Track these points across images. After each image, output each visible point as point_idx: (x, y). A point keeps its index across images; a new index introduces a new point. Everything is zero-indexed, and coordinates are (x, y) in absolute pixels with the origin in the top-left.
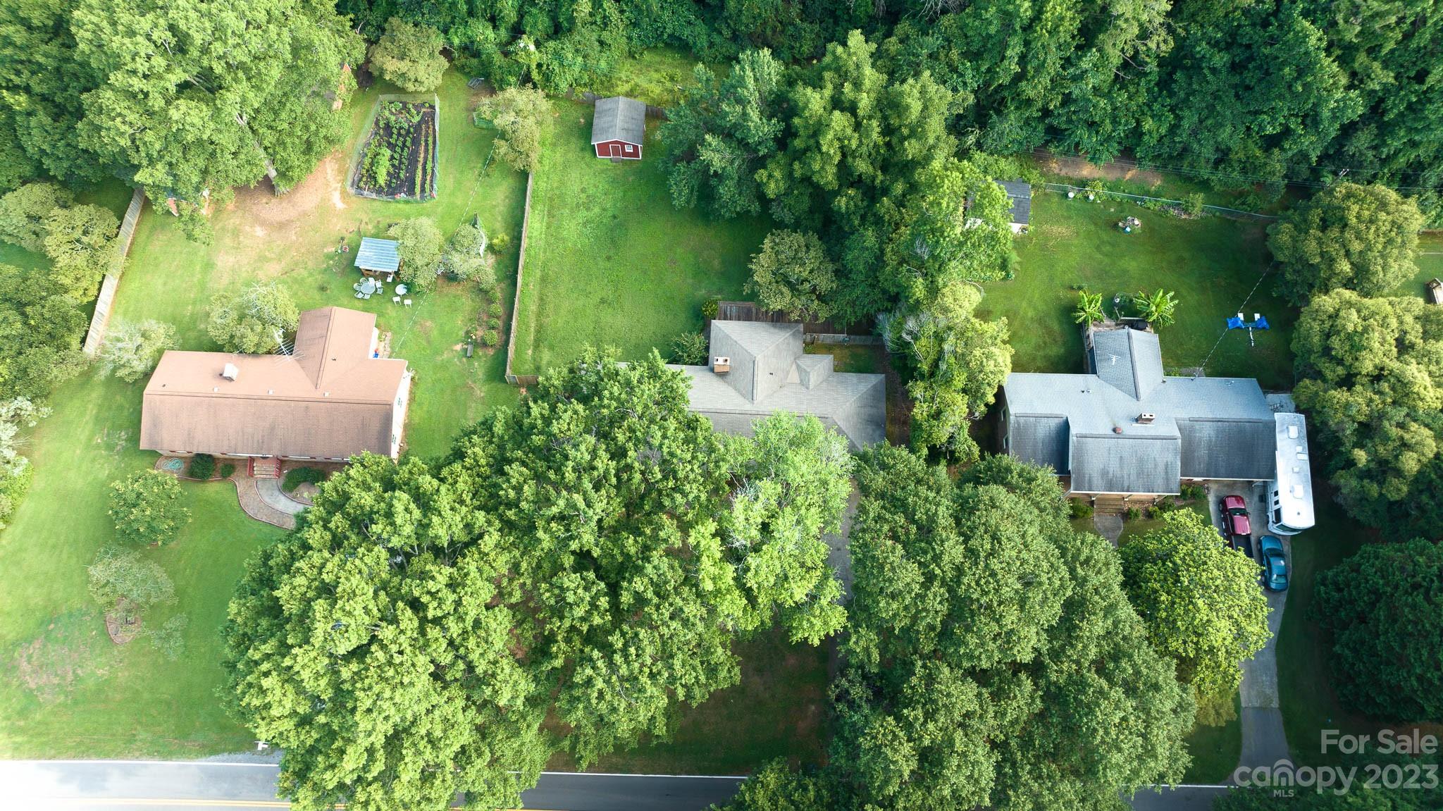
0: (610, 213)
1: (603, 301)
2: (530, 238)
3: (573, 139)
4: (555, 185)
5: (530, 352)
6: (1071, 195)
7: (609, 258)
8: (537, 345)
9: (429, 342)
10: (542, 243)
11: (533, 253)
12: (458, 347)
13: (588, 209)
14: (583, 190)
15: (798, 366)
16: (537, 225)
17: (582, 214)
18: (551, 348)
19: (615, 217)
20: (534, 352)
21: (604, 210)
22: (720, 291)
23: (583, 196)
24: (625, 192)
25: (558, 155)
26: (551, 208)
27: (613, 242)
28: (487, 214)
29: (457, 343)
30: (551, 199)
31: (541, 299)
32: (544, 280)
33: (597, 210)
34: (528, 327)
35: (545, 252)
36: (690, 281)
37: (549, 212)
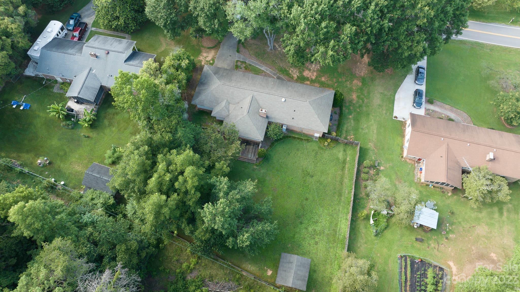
0: (303, 225)
1: (312, 176)
2: (346, 219)
3: (320, 280)
4: (332, 250)
5: (348, 159)
6: (62, 183)
7: (307, 199)
8: (344, 162)
9: (396, 173)
10: (340, 215)
11: (345, 210)
12: (382, 168)
13: (315, 230)
14: (316, 243)
15: (229, 111)
16: (343, 226)
17: (318, 228)
18: (338, 159)
19: (301, 223)
20: (346, 159)
21: (306, 228)
22: (254, 170)
23: (317, 240)
24: (293, 237)
25: (329, 270)
26: (334, 235)
27: (303, 207)
28: (370, 239)
29: (383, 170)
30: (334, 241)
31: (342, 184)
32: (340, 195)
33: (310, 229)
34: (349, 170)
35: (339, 210)
36: (268, 178)
37: (336, 232)
